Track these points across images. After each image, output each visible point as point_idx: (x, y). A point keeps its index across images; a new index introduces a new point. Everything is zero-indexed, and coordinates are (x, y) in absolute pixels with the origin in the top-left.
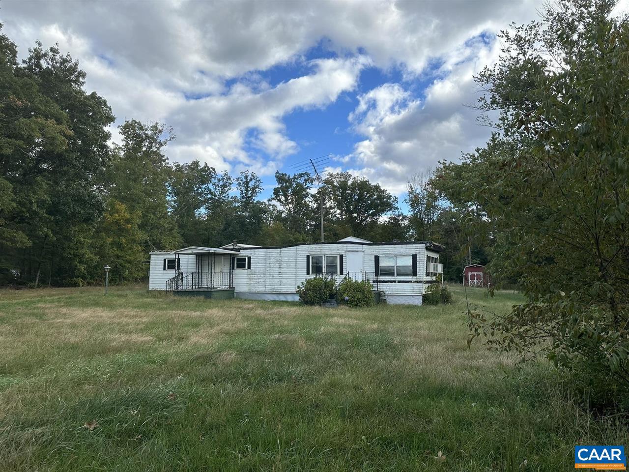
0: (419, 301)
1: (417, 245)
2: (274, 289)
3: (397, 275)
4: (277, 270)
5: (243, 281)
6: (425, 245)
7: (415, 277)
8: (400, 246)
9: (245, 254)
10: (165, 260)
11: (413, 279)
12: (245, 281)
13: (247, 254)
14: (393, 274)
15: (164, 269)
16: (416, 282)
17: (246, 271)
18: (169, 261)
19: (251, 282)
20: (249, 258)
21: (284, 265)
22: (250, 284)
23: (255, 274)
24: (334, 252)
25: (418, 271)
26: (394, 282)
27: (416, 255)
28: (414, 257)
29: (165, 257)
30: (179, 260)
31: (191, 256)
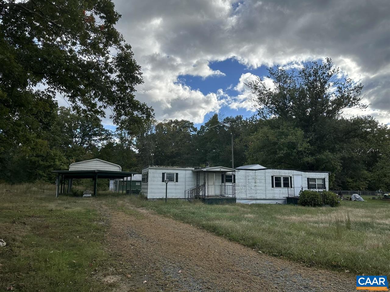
1: (326, 173)
2: (252, 196)
3: (318, 188)
4: (254, 184)
8: (318, 173)
10: (163, 174)
14: (315, 188)
17: (232, 184)
19: (236, 192)
20: (234, 176)
21: (258, 181)
23: (238, 186)
24: (287, 175)
25: (326, 186)
28: (324, 180)
29: (164, 171)
30: (177, 174)
31: (188, 172)
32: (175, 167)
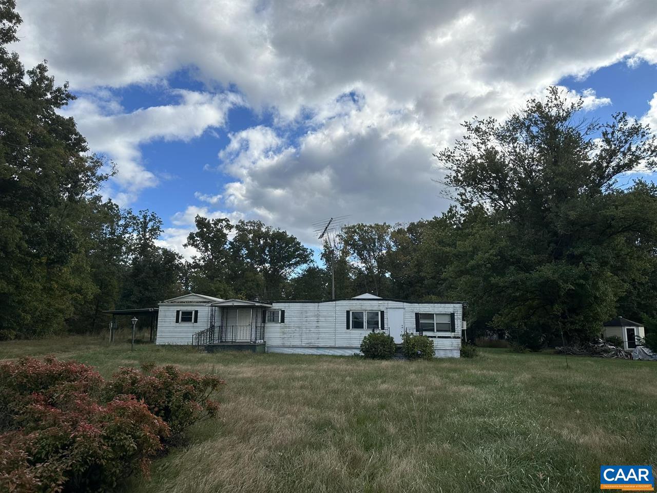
0: (457, 354)
1: (455, 305)
2: (310, 343)
3: (437, 331)
4: (315, 324)
5: (275, 335)
6: (461, 305)
7: (453, 333)
8: (439, 305)
9: (277, 308)
10: (178, 312)
11: (452, 334)
12: (278, 335)
13: (280, 308)
14: (433, 330)
15: (177, 321)
16: (455, 337)
17: (279, 325)
18: (184, 313)
19: (285, 336)
20: (283, 312)
21: (322, 319)
22: (283, 338)
23: (289, 327)
24: (375, 308)
25: (456, 328)
26: (435, 337)
27: (454, 313)
28: (452, 316)
29: (179, 308)
30: (196, 312)
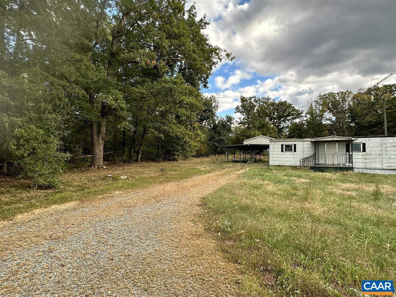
9: (360, 141)
10: (282, 145)
12: (360, 160)
13: (363, 141)
15: (282, 151)
17: (361, 153)
18: (287, 146)
19: (367, 161)
20: (364, 144)
22: (365, 163)
23: (369, 155)
29: (283, 143)
30: (295, 145)
31: (306, 143)
32: (292, 139)
